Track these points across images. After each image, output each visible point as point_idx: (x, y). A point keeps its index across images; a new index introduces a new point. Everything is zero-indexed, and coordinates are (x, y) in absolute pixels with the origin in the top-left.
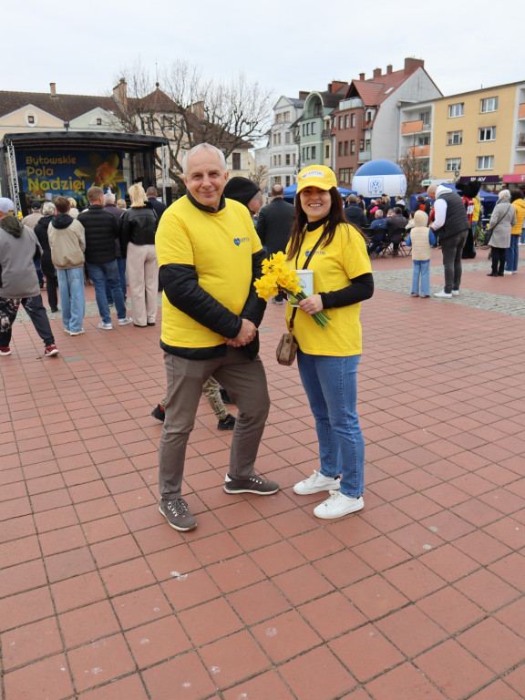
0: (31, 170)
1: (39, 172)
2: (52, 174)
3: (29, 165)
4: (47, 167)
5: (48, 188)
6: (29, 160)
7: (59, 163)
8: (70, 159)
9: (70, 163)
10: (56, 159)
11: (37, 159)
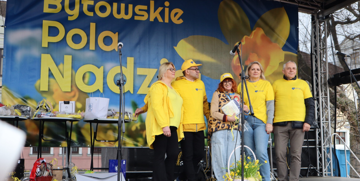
0: (53, 31)
1: (77, 39)
2: (114, 46)
3: (48, 17)
4: (103, 24)
5: (98, 85)
7: (136, 18)
8: (167, 10)
9: (167, 21)
10: (130, 6)
11: (77, 1)
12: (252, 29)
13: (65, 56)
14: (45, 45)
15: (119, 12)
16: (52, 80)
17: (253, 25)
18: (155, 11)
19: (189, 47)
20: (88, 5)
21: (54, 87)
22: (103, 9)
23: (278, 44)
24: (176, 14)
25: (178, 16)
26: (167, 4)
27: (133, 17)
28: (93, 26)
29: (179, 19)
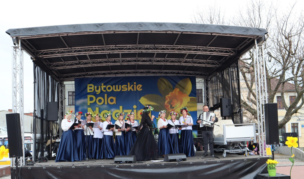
0: (91, 99)
1: (100, 101)
2: (114, 102)
3: (89, 93)
4: (110, 94)
6: (90, 88)
7: (123, 90)
8: (135, 86)
9: (135, 90)
10: (120, 86)
11: (99, 86)
12: (174, 89)
13: (96, 108)
14: (89, 104)
15: (115, 89)
17: (174, 87)
18: (130, 87)
19: (145, 99)
22: (109, 88)
23: (186, 94)
25: (140, 87)
27: (121, 90)
28: (106, 95)
29: (140, 89)
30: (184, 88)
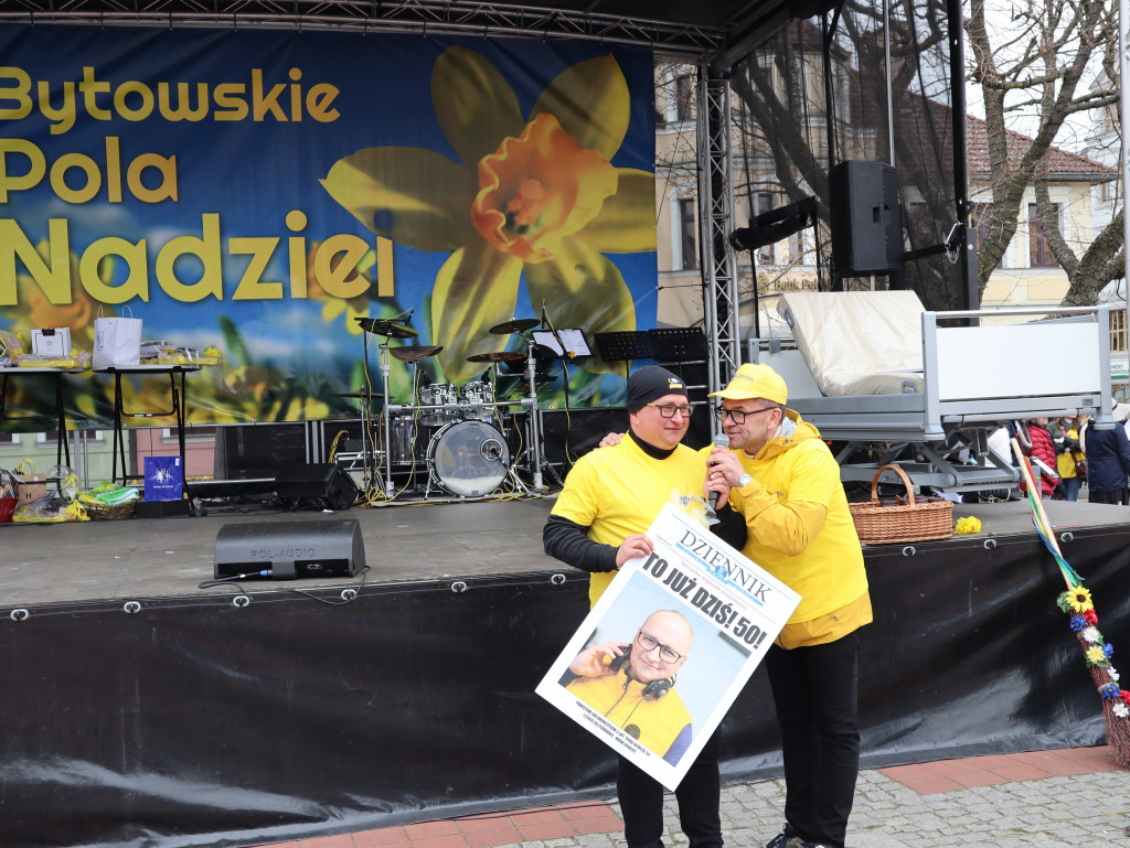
0: (17, 164)
1: (75, 178)
2: (169, 189)
3: (3, 129)
4: (136, 139)
5: (137, 285)
6: (10, 91)
7: (219, 116)
8: (296, 90)
9: (297, 116)
10: (203, 88)
11: (69, 86)
12: (526, 120)
13: (52, 222)
15: (174, 105)
16: (25, 279)
17: (530, 106)
18: (265, 95)
19: (360, 177)
20: (96, 93)
21: (31, 296)
22: (133, 100)
23: (599, 152)
24: (320, 98)
25: (327, 102)
26: (295, 74)
27: (210, 115)
28: (112, 144)
29: (328, 110)
30: (584, 116)
